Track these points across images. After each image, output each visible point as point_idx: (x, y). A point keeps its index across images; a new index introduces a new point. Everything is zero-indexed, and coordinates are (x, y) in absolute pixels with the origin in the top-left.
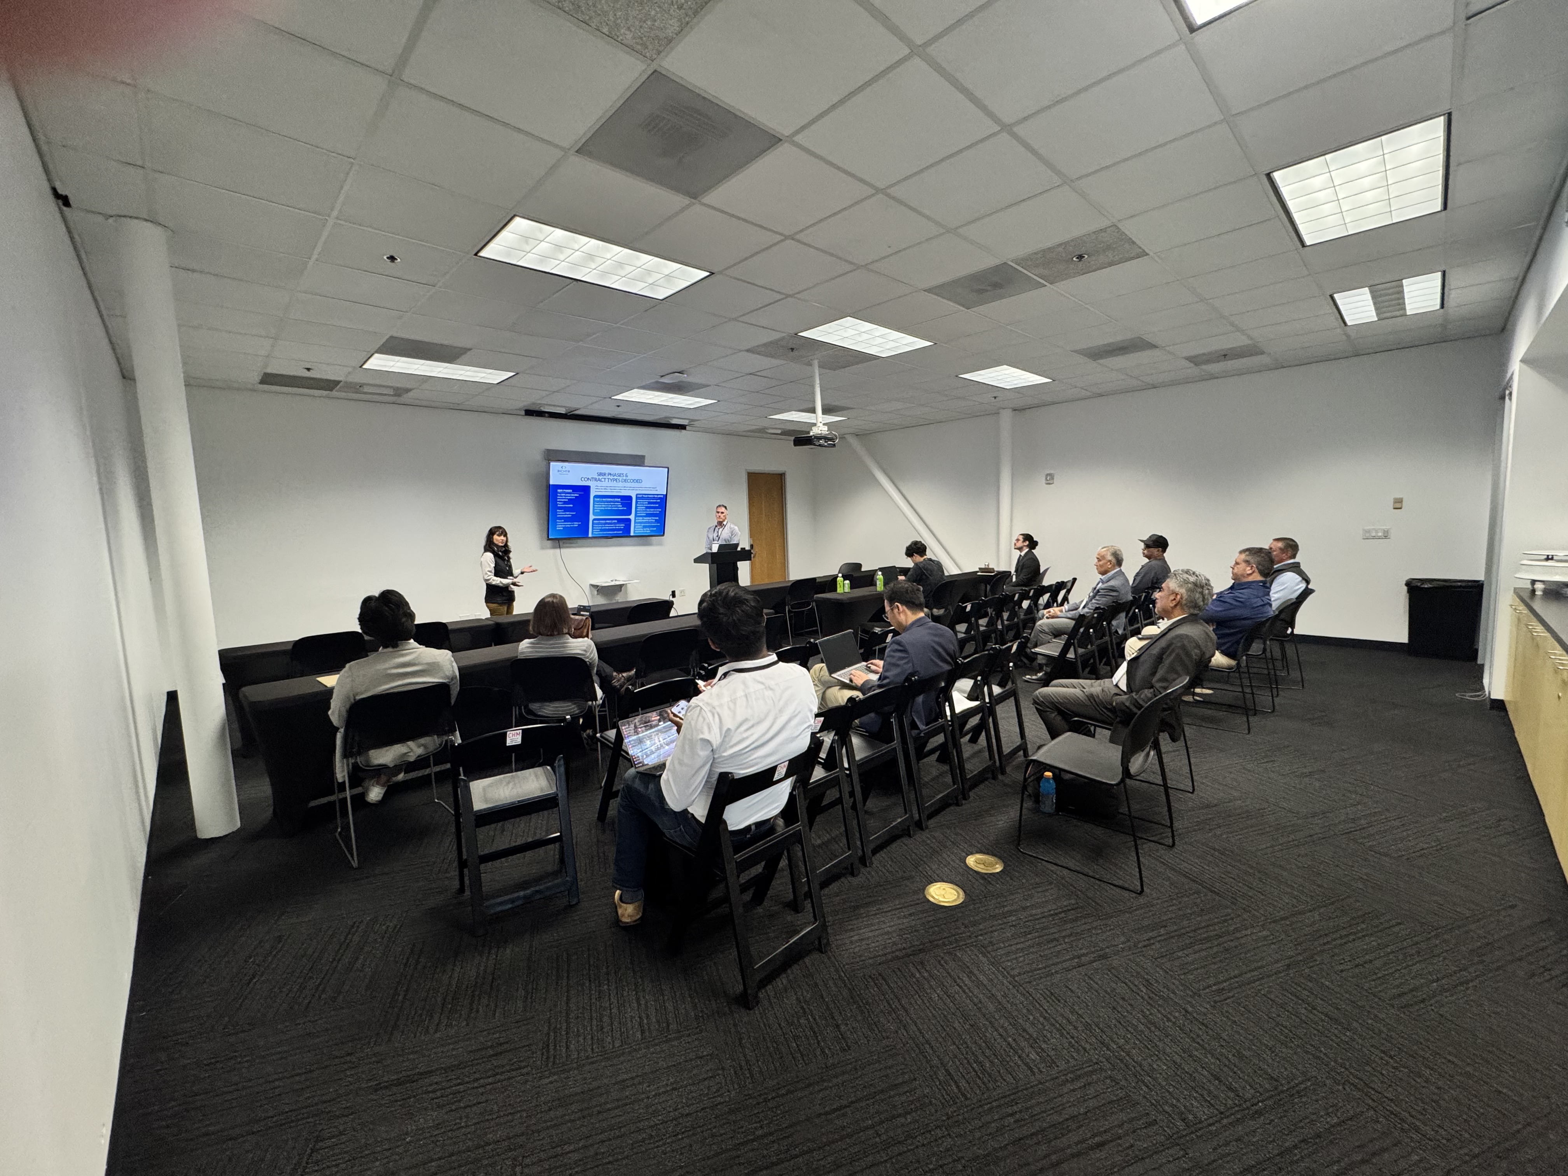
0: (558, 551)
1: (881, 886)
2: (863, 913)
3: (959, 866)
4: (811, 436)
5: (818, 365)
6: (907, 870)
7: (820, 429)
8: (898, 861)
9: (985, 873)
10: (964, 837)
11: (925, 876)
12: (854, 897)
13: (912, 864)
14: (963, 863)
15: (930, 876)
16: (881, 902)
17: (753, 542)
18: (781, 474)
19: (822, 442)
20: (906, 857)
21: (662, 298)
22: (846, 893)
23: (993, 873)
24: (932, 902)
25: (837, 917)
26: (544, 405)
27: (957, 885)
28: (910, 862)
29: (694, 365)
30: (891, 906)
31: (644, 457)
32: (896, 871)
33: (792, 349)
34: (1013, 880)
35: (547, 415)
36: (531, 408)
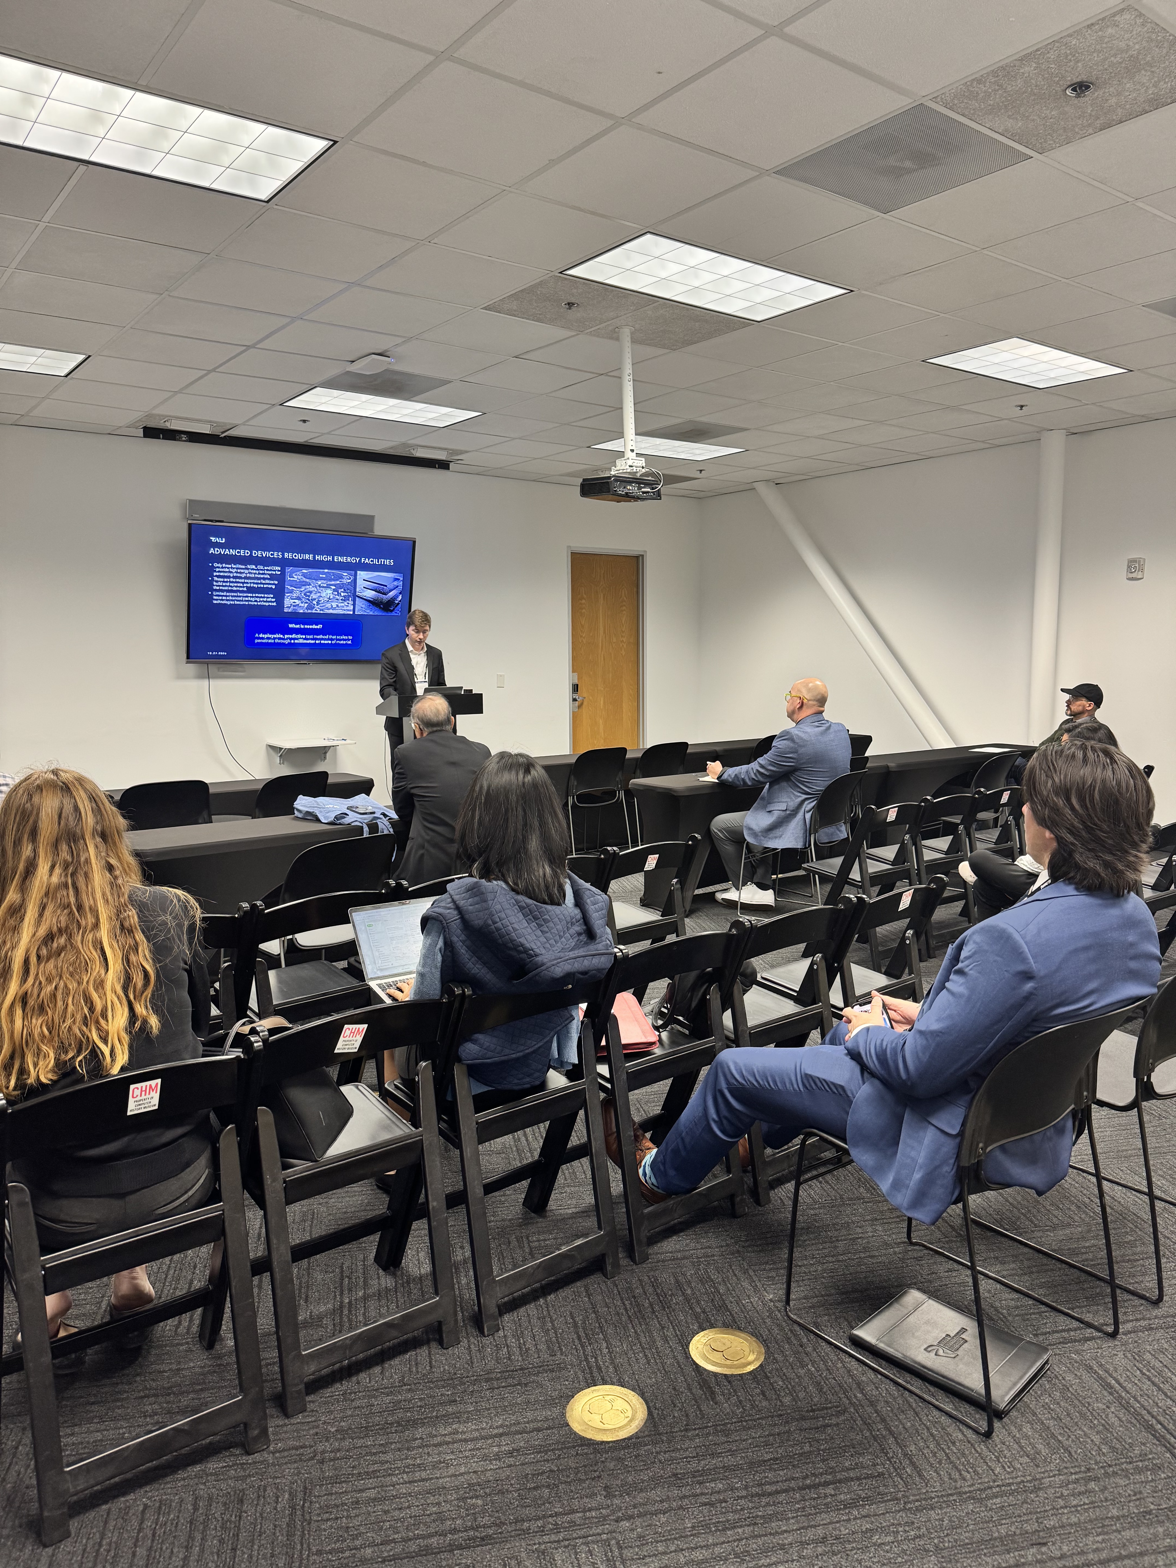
0: (206, 682)
1: (487, 1380)
2: (417, 1439)
3: (672, 1351)
4: (609, 478)
5: (629, 339)
6: (561, 1350)
7: (630, 462)
8: (554, 1327)
9: (715, 1375)
10: (715, 1287)
11: (590, 1368)
12: (421, 1399)
13: (579, 1338)
14: (682, 1346)
15: (599, 1369)
16: (468, 1418)
17: (578, 679)
18: (637, 557)
19: (632, 488)
20: (574, 1321)
21: (264, 196)
22: (409, 1390)
23: (732, 1375)
24: (571, 1429)
25: (360, 1442)
26: (169, 418)
27: (642, 1395)
28: (577, 1333)
29: (400, 340)
30: (482, 1429)
31: (372, 518)
32: (538, 1351)
33: (569, 304)
34: (764, 1395)
35: (184, 437)
36: (151, 424)
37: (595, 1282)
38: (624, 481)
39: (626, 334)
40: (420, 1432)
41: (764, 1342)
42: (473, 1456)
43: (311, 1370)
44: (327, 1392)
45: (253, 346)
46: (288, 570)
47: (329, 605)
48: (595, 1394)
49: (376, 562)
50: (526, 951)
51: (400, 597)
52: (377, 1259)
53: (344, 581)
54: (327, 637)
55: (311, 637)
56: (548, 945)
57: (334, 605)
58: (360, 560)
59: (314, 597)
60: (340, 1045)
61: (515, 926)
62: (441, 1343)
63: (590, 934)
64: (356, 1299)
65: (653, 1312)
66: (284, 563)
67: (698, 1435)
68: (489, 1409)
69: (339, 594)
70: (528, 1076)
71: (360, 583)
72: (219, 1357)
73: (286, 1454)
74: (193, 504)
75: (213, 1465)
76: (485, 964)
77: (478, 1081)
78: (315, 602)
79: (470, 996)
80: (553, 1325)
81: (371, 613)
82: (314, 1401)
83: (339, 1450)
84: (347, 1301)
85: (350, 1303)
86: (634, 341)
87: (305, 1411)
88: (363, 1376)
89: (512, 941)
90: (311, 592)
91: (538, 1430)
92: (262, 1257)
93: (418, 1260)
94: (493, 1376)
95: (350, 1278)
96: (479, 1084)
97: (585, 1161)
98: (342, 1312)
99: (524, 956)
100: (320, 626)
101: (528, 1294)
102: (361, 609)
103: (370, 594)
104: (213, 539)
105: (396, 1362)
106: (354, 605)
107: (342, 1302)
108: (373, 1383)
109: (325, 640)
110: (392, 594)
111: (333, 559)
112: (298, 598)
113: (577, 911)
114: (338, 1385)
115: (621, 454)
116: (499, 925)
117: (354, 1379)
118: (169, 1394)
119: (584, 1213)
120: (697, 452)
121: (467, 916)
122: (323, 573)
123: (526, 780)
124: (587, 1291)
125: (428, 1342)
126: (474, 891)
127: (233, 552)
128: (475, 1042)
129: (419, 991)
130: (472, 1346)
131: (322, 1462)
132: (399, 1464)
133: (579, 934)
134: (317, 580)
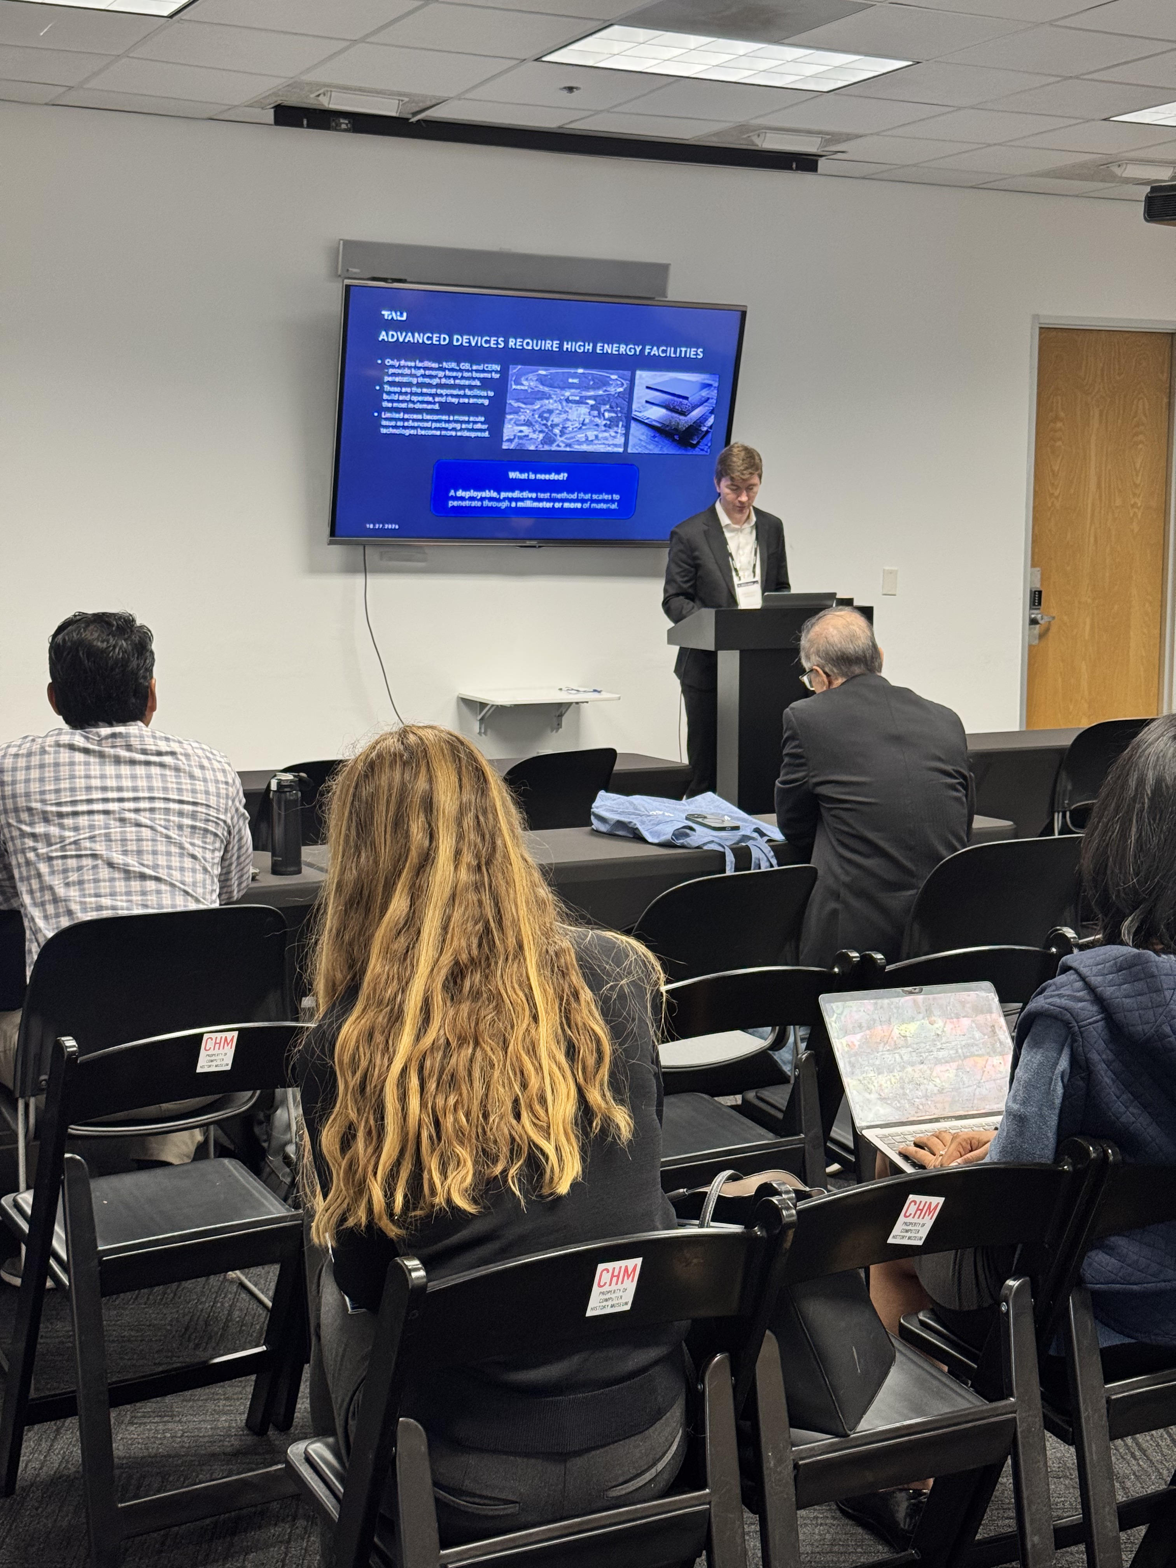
0: (360, 579)
17: (1043, 580)
18: (1171, 336)
31: (662, 270)
35: (344, 123)
36: (293, 100)
46: (514, 370)
47: (581, 436)
49: (671, 352)
51: (711, 421)
53: (612, 390)
54: (574, 496)
55: (547, 496)
57: (591, 435)
58: (642, 351)
59: (557, 420)
60: (898, 1228)
66: (507, 357)
69: (601, 415)
71: (641, 394)
74: (350, 248)
77: (1106, 1325)
78: (557, 431)
79: (1116, 1163)
81: (657, 451)
90: (550, 412)
96: (1108, 1330)
100: (563, 476)
102: (639, 442)
103: (656, 414)
104: (386, 313)
106: (626, 435)
109: (571, 501)
110: (696, 413)
111: (594, 348)
112: (528, 423)
121: (1118, 1017)
122: (575, 375)
126: (1126, 968)
127: (419, 338)
128: (1112, 1250)
134: (562, 388)
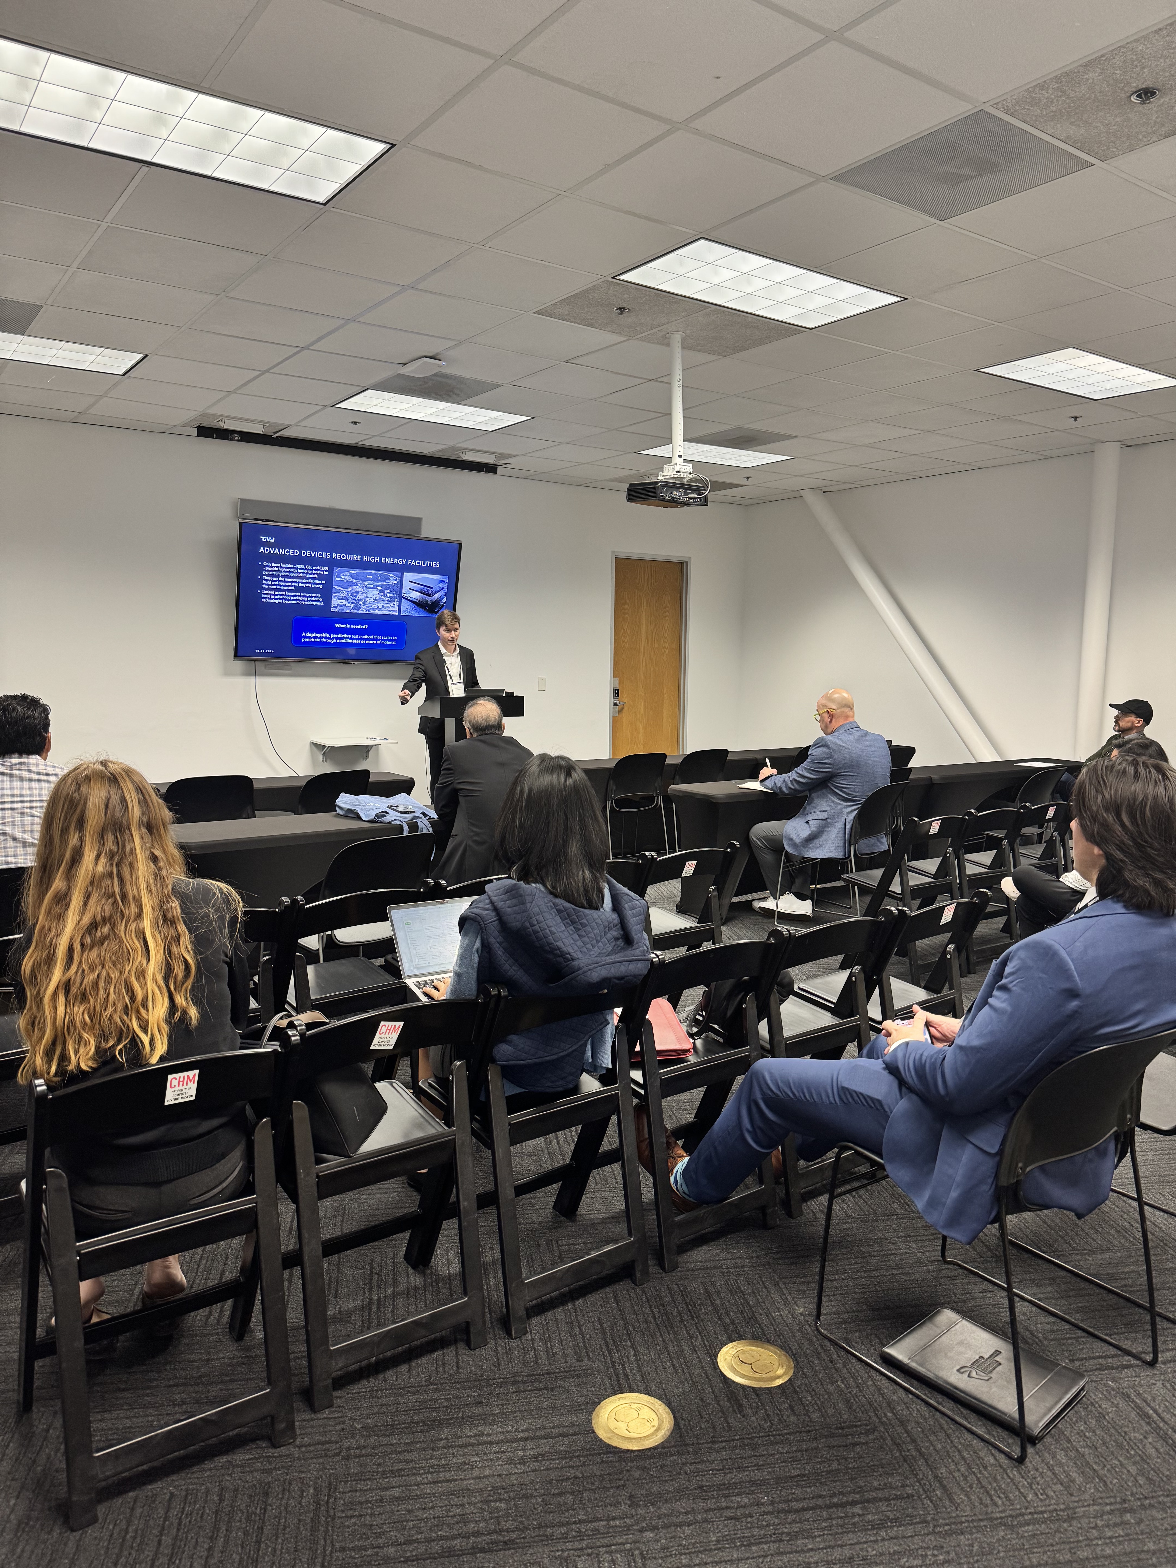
1: (514, 1383)
2: (442, 1439)
3: (700, 1361)
4: (656, 483)
5: (680, 345)
6: (588, 1355)
7: (677, 468)
8: (582, 1333)
9: (743, 1387)
10: (745, 1299)
11: (617, 1375)
12: (447, 1400)
13: (607, 1345)
14: (710, 1357)
15: (626, 1376)
16: (494, 1420)
17: (620, 683)
18: (682, 563)
19: (678, 494)
20: (602, 1328)
21: (322, 199)
22: (436, 1389)
23: (760, 1389)
24: (596, 1437)
25: (384, 1440)
26: (223, 418)
27: (669, 1404)
28: (605, 1340)
29: (452, 343)
30: (508, 1432)
31: (419, 520)
32: (565, 1355)
33: (620, 309)
34: (793, 1410)
35: (237, 437)
36: (205, 423)
37: (623, 1288)
38: (671, 486)
39: (677, 339)
40: (446, 1432)
41: (794, 1356)
42: (498, 1459)
43: (338, 1366)
44: (354, 1389)
45: (307, 348)
46: (336, 570)
47: (374, 606)
48: (622, 1402)
49: (422, 563)
50: (563, 955)
51: (445, 600)
52: (407, 1257)
53: (391, 582)
54: (372, 637)
55: (357, 636)
56: (584, 949)
57: (380, 606)
58: (407, 562)
59: (361, 597)
60: (376, 1041)
61: (553, 929)
62: (469, 1345)
63: (627, 940)
64: (385, 1297)
65: (682, 1321)
66: (332, 564)
67: (724, 1447)
68: (515, 1412)
69: (385, 595)
70: (562, 1079)
71: (406, 585)
72: (248, 1349)
73: (312, 1448)
74: (245, 504)
75: (240, 1457)
76: (521, 966)
77: (512, 1082)
78: (361, 603)
79: (506, 997)
80: (581, 1330)
81: (416, 614)
82: (340, 1397)
83: (364, 1447)
84: (376, 1298)
85: (379, 1299)
86: (684, 347)
87: (331, 1406)
88: (389, 1373)
89: (549, 944)
90: (357, 593)
91: (564, 1435)
92: (293, 1251)
93: (448, 1259)
94: (520, 1379)
95: (379, 1275)
96: (512, 1085)
97: (617, 1167)
98: (370, 1308)
99: (560, 959)
100: (365, 627)
101: (556, 1298)
102: (407, 609)
103: (415, 595)
104: (263, 538)
105: (423, 1360)
106: (400, 606)
107: (371, 1299)
108: (400, 1381)
109: (370, 640)
110: (437, 596)
112: (345, 598)
113: (615, 916)
114: (365, 1382)
115: (669, 460)
116: (537, 927)
117: (381, 1376)
118: (198, 1384)
119: (615, 1218)
120: (745, 459)
121: (505, 918)
122: (370, 574)
123: (568, 783)
124: (615, 1297)
125: (455, 1342)
126: (512, 892)
127: (282, 551)
128: (509, 1043)
129: (455, 990)
130: (499, 1348)
131: (347, 1458)
132: (424, 1463)
133: (616, 939)
134: (364, 581)
